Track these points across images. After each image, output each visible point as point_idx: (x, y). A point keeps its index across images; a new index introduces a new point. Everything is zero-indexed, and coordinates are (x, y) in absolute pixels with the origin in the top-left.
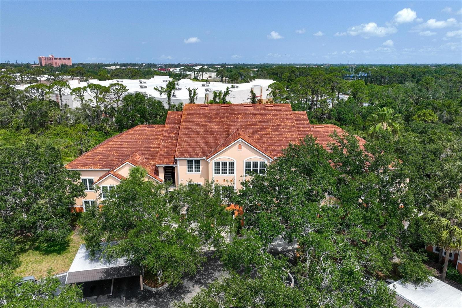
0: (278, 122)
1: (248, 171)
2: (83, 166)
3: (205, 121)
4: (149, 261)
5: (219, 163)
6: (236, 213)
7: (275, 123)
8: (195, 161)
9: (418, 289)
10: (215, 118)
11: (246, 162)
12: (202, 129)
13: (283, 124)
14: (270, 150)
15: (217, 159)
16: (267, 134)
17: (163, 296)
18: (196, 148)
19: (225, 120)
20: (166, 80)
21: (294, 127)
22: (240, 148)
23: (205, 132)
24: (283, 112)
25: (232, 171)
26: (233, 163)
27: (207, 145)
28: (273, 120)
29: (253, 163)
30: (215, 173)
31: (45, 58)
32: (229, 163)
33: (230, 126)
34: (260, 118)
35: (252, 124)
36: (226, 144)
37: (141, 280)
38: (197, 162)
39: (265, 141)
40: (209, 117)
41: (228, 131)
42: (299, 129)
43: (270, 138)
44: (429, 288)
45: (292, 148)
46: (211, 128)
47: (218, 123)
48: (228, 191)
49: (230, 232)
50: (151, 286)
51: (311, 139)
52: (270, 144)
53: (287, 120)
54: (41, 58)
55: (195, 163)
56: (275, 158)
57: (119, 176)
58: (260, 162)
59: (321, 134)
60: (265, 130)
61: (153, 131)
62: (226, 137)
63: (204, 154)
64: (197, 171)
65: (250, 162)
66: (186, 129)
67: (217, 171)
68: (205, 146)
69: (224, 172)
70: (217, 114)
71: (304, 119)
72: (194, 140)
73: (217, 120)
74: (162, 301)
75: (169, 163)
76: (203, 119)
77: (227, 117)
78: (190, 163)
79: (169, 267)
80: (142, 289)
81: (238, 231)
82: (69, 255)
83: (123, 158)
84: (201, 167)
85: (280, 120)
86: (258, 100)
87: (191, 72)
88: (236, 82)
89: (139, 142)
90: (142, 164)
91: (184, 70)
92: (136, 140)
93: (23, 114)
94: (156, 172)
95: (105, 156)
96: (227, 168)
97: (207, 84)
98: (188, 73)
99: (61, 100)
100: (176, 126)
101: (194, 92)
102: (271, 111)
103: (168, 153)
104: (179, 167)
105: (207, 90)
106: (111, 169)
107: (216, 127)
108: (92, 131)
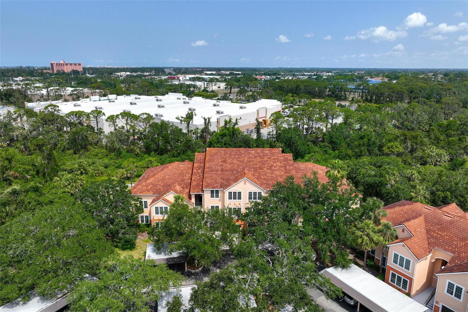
0: (272, 163)
1: (250, 198)
2: (141, 192)
3: (222, 162)
4: (195, 253)
5: (232, 192)
6: (242, 226)
7: (269, 164)
8: (216, 191)
9: (343, 271)
10: (229, 159)
11: (249, 192)
12: (220, 168)
13: (275, 165)
14: (265, 184)
15: (230, 190)
16: (263, 172)
17: (199, 274)
18: (216, 182)
19: (235, 161)
20: (179, 97)
21: (282, 167)
22: (245, 183)
23: (222, 170)
24: (275, 155)
25: (240, 198)
26: (241, 192)
27: (223, 180)
28: (268, 161)
29: (254, 193)
30: (229, 199)
31: (57, 64)
32: (238, 192)
33: (238, 166)
34: (260, 160)
35: (254, 164)
36: (236, 180)
37: (186, 265)
38: (217, 192)
39: (262, 177)
40: (224, 158)
41: (238, 169)
42: (285, 167)
43: (266, 175)
44: (350, 271)
45: (278, 184)
46: (226, 167)
47: (230, 164)
48: (237, 211)
49: (239, 238)
50: (191, 269)
51: (292, 178)
52: (265, 179)
53: (278, 161)
54: (53, 64)
55: (216, 192)
56: (268, 190)
57: (167, 201)
58: (258, 192)
59: (302, 170)
60: (262, 169)
61: (185, 167)
62: (236, 174)
63: (221, 186)
64: (217, 197)
65: (252, 192)
66: (209, 168)
67: (230, 198)
68: (222, 181)
69: (235, 198)
70: (230, 157)
71: (290, 160)
72: (214, 176)
73: (230, 161)
74: (199, 277)
75: (199, 192)
76: (220, 160)
77: (237, 158)
78: (212, 192)
79: (205, 256)
80: (186, 271)
81: (243, 237)
82: (137, 251)
83: (168, 188)
84: (220, 195)
85: (273, 162)
86: (263, 120)
87: (200, 81)
88: (244, 96)
89: (177, 175)
90: (181, 192)
91: (193, 79)
92: (174, 174)
93: (67, 138)
94: (190, 198)
95: (154, 185)
96: (237, 196)
97: (218, 103)
98: (198, 83)
99: (97, 125)
100: (202, 165)
101: (209, 120)
102: (267, 155)
103: (198, 185)
104: (205, 194)
105: (218, 112)
106: (159, 195)
107: (229, 167)
108: (124, 153)
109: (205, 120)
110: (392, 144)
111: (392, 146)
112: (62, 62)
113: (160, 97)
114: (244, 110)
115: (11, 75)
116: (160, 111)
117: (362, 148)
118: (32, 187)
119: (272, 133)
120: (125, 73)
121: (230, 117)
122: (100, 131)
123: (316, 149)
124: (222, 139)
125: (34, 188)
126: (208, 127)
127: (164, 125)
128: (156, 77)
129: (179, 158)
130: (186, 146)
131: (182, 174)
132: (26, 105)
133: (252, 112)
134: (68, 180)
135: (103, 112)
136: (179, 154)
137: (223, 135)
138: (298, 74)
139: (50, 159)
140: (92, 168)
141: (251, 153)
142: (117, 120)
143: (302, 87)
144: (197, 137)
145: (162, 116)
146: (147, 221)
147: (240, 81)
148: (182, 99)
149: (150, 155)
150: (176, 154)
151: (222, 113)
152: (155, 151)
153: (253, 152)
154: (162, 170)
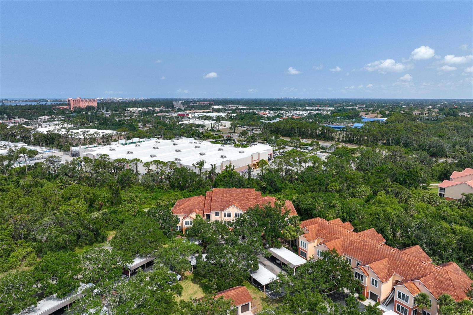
1: (236, 216)
2: (177, 213)
3: (221, 196)
11: (235, 213)
12: (220, 200)
13: (250, 198)
14: (244, 208)
15: (225, 212)
16: (244, 202)
18: (218, 208)
19: (229, 196)
20: (191, 141)
21: (255, 199)
22: (233, 208)
23: (221, 201)
24: (251, 192)
25: (230, 216)
26: (231, 213)
28: (247, 196)
31: (73, 100)
32: (229, 213)
33: (230, 198)
34: (242, 195)
35: (239, 198)
36: (228, 206)
38: (218, 213)
39: (243, 205)
40: (222, 194)
41: (230, 200)
45: (251, 208)
46: (223, 199)
47: (226, 197)
48: (229, 223)
51: (258, 205)
53: (252, 196)
56: (246, 211)
57: (191, 217)
58: (240, 213)
59: (266, 201)
60: (243, 200)
62: (228, 203)
63: (221, 210)
64: (218, 216)
65: (237, 213)
66: (214, 200)
67: (225, 216)
68: (221, 207)
69: (228, 216)
70: (226, 194)
71: (260, 195)
72: (217, 204)
73: (226, 196)
75: (208, 213)
76: (220, 195)
77: (230, 194)
78: (216, 213)
83: (191, 211)
84: (220, 214)
86: (257, 162)
87: (208, 120)
88: (246, 137)
89: (196, 204)
90: (199, 213)
91: (201, 118)
92: (195, 203)
93: (116, 178)
94: (204, 216)
95: (184, 209)
96: (228, 215)
97: (222, 148)
98: (207, 123)
99: (136, 169)
100: (210, 198)
101: (215, 166)
102: (247, 192)
103: (208, 209)
104: (212, 214)
105: (222, 157)
106: (187, 214)
107: (225, 199)
108: (156, 189)
109: (212, 166)
110: (333, 184)
111: (333, 185)
112: (78, 98)
113: (175, 141)
114: (242, 154)
115: (35, 112)
116: (178, 156)
117: (315, 186)
118: (113, 211)
119: (260, 174)
120: (137, 108)
121: (231, 161)
122: (138, 173)
123: (291, 186)
124: (224, 179)
125: (114, 211)
126: (214, 170)
127: (184, 169)
128: (167, 114)
129: (194, 193)
130: (199, 184)
131: (199, 203)
132: (71, 149)
133: (248, 157)
134: (130, 207)
135: (141, 160)
136: (194, 190)
137: (225, 176)
138: (301, 108)
139: (117, 194)
140: (138, 199)
141: (238, 192)
142: (151, 165)
143: (296, 128)
144: (206, 177)
145: (180, 160)
146: (180, 229)
147: (244, 119)
148: (193, 143)
149: (174, 191)
150: (192, 190)
151: (225, 157)
152: (178, 187)
153: (239, 191)
154: (188, 201)
